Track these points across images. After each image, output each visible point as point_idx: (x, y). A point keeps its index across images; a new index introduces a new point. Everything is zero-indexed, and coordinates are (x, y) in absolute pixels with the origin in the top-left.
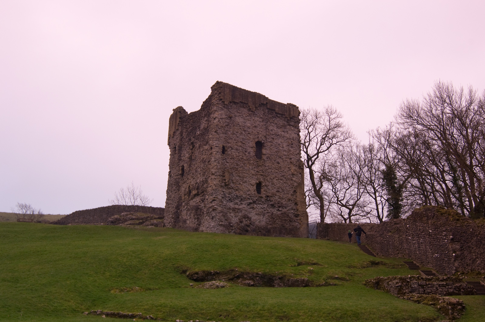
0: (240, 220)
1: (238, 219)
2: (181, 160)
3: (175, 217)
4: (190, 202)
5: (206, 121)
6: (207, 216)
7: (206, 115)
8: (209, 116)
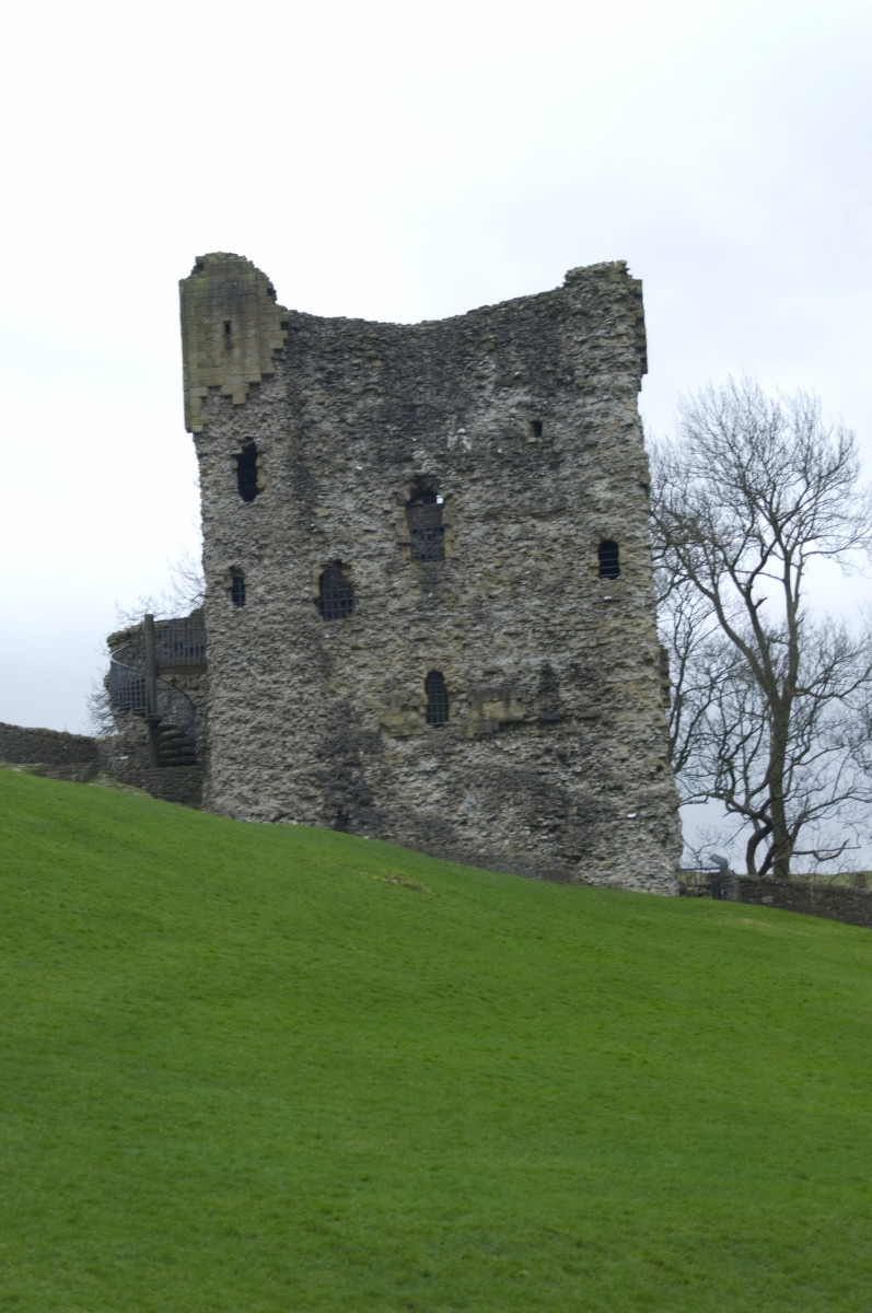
2: (321, 532)
3: (326, 796)
4: (459, 747)
5: (519, 405)
6: (643, 831)
7: (525, 384)
8: (553, 395)
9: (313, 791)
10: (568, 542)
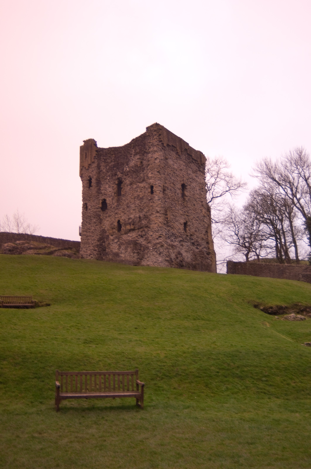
0: (176, 256)
1: (175, 255)
2: (101, 193)
3: (98, 249)
4: (122, 236)
5: (138, 159)
6: (154, 252)
7: (139, 154)
8: (143, 155)
9: (96, 249)
10: (145, 187)
